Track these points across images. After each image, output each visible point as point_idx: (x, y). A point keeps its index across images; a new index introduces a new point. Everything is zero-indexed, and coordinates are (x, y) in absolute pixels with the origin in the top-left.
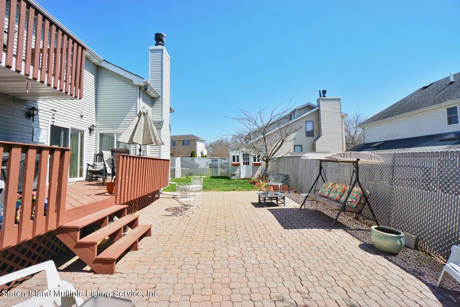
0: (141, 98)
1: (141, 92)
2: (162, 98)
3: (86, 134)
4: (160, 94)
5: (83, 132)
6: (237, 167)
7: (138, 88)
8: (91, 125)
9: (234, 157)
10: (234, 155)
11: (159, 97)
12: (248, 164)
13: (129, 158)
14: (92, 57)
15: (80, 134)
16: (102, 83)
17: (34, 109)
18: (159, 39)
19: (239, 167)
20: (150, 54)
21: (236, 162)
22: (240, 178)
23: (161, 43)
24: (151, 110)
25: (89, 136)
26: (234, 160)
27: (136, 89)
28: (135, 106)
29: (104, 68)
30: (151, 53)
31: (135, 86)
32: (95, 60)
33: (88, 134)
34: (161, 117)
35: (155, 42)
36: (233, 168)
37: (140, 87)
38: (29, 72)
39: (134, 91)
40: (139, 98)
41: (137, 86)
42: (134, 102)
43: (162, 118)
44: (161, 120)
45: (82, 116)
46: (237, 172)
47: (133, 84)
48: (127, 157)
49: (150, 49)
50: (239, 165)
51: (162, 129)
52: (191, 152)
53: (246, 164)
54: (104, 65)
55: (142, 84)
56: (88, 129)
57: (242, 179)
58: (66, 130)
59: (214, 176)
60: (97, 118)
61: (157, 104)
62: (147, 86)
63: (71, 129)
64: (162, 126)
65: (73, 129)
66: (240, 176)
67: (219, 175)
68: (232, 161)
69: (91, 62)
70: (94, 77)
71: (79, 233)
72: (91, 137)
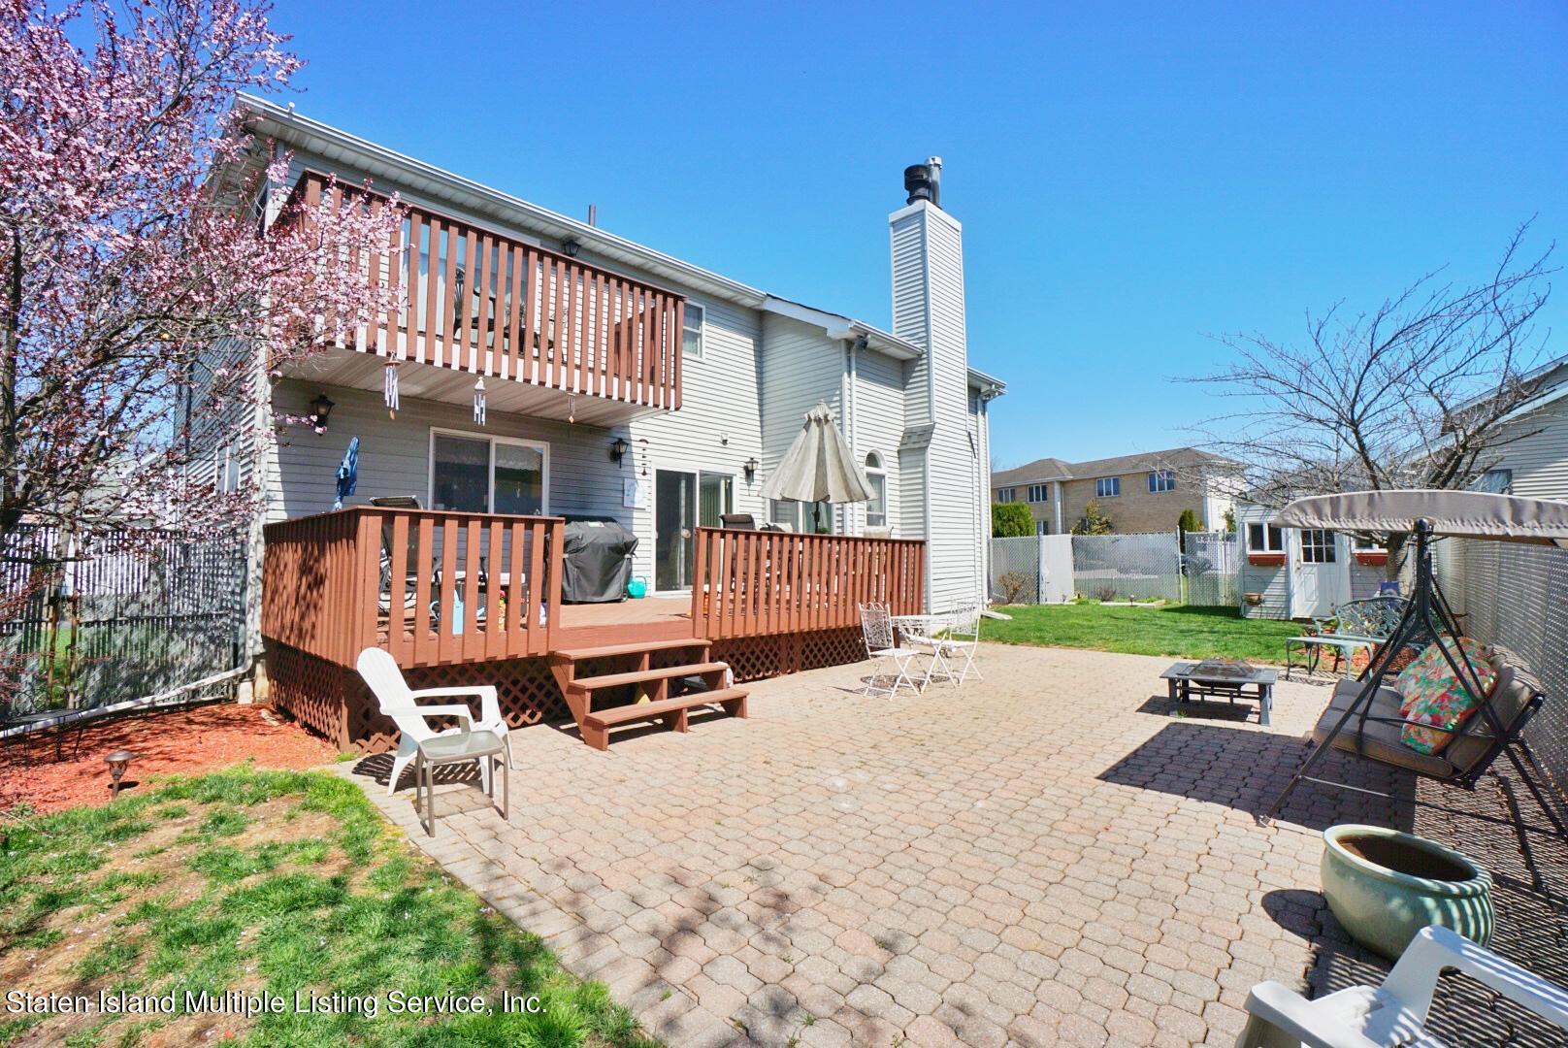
0: (854, 373)
1: (853, 355)
2: (928, 358)
3: (739, 481)
4: (918, 346)
5: (731, 478)
6: (1272, 568)
7: (843, 344)
8: (748, 460)
9: (1256, 530)
10: (1255, 520)
11: (920, 357)
12: (1331, 558)
13: (753, 538)
14: (740, 297)
15: (723, 483)
16: (775, 350)
17: (621, 442)
18: (917, 181)
19: (1283, 568)
20: (892, 234)
21: (1267, 551)
22: (1289, 614)
23: (922, 191)
24: (902, 396)
25: (746, 487)
26: (1257, 542)
27: (838, 350)
28: (838, 398)
29: (773, 313)
30: (895, 231)
31: (835, 342)
32: (749, 302)
33: (744, 481)
34: (927, 415)
35: (907, 195)
36: (1253, 573)
37: (849, 343)
38: (572, 384)
39: (833, 357)
40: (846, 374)
41: (839, 341)
42: (834, 386)
43: (930, 418)
44: (927, 423)
45: (725, 442)
46: (1272, 593)
47: (829, 338)
48: (748, 535)
49: (891, 221)
50: (1279, 562)
51: (929, 451)
52: (1180, 514)
53: (1319, 559)
54: (769, 306)
55: (851, 335)
56: (742, 470)
57: (1295, 620)
58: (690, 478)
59: (1203, 604)
60: (765, 439)
61: (916, 378)
62: (866, 334)
63: (701, 475)
64: (928, 441)
65: (703, 474)
66: (1288, 607)
67: (1222, 602)
68: (1248, 547)
69: (743, 307)
70: (751, 341)
71: (572, 668)
72: (752, 487)
